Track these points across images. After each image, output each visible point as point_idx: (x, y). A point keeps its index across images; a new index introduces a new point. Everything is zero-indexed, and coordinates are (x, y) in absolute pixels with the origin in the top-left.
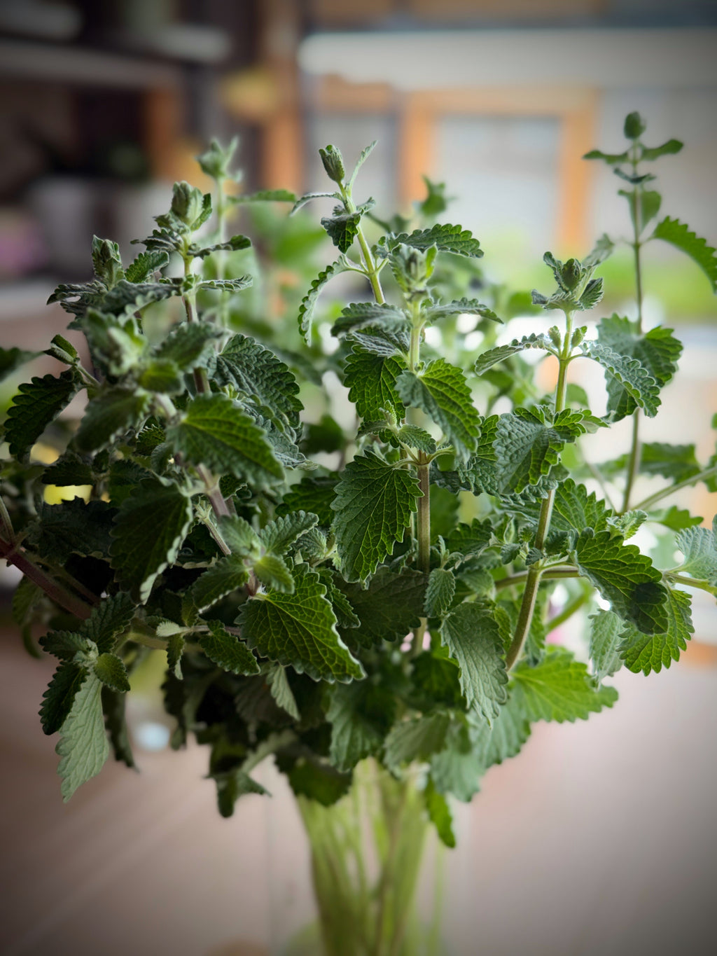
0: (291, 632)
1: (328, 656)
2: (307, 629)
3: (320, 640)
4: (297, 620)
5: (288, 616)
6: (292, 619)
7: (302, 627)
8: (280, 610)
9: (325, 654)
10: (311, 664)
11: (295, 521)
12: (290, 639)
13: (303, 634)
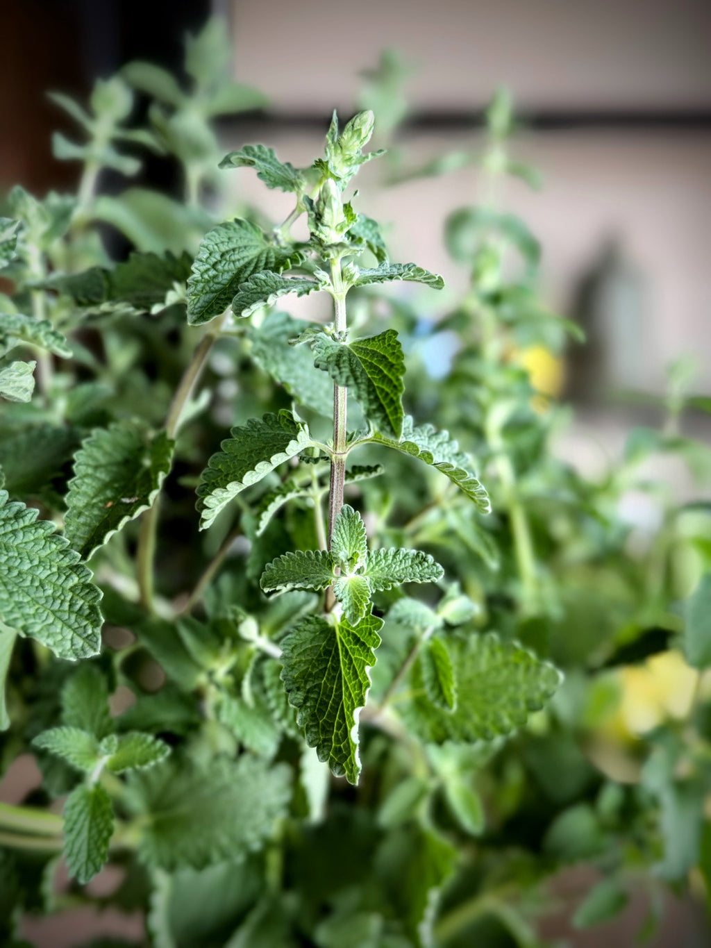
0: (327, 679)
1: (340, 732)
2: (343, 689)
3: (345, 710)
4: (343, 673)
5: (339, 660)
6: (339, 666)
7: (341, 683)
8: (337, 649)
9: (338, 729)
10: (317, 725)
11: (417, 561)
12: (321, 684)
13: (336, 690)
